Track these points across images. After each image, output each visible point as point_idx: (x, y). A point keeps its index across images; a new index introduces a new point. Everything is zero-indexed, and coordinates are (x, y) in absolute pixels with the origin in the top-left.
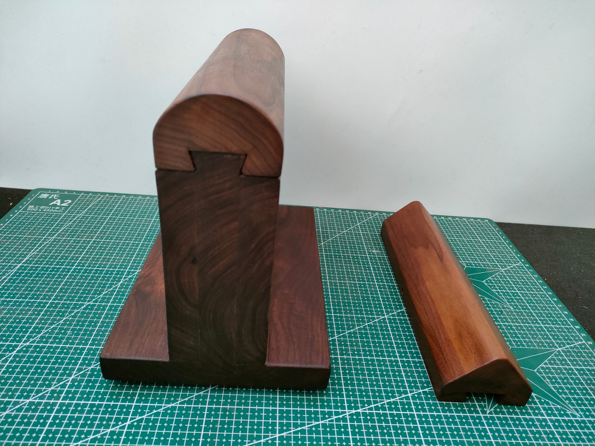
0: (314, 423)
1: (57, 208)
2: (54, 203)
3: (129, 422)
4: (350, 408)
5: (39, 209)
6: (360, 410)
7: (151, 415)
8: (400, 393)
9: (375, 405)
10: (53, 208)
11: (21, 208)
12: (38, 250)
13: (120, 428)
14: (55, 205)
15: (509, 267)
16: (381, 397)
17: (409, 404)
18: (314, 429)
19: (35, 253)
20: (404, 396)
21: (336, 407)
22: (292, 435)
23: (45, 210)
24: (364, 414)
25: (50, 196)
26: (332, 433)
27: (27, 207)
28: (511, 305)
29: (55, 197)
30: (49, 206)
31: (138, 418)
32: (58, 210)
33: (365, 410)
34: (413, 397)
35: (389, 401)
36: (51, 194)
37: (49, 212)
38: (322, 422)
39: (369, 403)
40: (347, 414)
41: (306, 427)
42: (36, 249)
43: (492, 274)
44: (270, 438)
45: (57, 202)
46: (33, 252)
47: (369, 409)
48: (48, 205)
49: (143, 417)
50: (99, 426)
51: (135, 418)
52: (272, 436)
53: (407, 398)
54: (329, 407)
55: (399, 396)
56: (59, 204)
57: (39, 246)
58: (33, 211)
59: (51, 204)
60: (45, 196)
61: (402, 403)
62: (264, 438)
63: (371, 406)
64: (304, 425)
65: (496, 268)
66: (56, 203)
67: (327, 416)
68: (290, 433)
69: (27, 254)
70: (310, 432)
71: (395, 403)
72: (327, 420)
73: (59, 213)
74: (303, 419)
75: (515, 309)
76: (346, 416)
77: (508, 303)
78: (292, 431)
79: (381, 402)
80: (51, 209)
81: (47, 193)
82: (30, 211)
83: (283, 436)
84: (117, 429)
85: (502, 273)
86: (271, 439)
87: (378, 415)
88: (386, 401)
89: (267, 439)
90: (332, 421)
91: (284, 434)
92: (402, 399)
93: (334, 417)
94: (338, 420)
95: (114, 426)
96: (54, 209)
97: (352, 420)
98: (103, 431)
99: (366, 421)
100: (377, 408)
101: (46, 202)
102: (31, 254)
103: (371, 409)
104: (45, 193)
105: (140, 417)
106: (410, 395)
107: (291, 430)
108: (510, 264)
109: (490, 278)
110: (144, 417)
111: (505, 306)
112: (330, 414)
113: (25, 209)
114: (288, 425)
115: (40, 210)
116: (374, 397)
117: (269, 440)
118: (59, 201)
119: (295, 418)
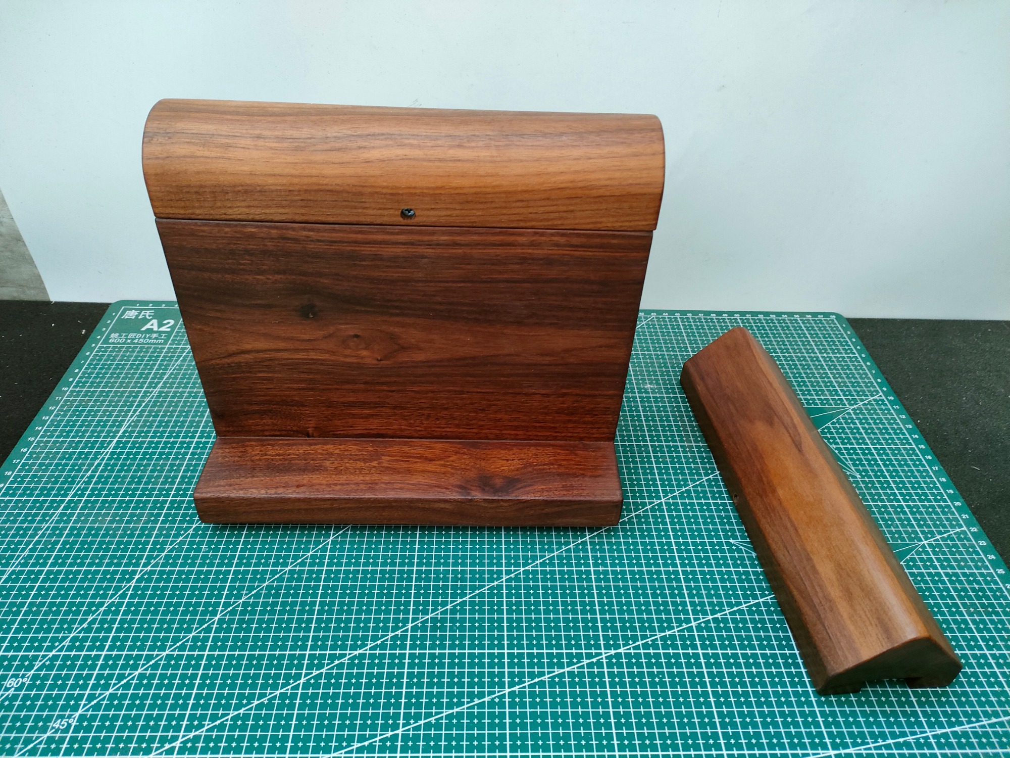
0: (557, 671)
1: (155, 335)
2: (148, 326)
3: (303, 680)
4: (608, 647)
5: (127, 339)
6: (622, 650)
7: (332, 668)
8: (679, 622)
9: (644, 642)
10: (148, 336)
11: (100, 339)
12: (137, 413)
13: (292, 689)
14: (150, 331)
15: (861, 403)
16: (652, 629)
17: (692, 638)
18: (557, 680)
19: (134, 418)
20: (685, 626)
21: (588, 647)
22: (527, 690)
23: (136, 341)
24: (628, 656)
25: (140, 314)
26: (582, 685)
27: (108, 338)
28: (858, 471)
29: (147, 314)
30: (142, 332)
31: (315, 672)
32: (156, 338)
33: (629, 649)
34: (699, 629)
35: (663, 634)
36: (141, 310)
37: (143, 344)
38: (569, 669)
39: (635, 638)
40: (604, 656)
41: (546, 678)
42: (135, 411)
43: (832, 417)
44: (497, 694)
45: (152, 325)
46: (131, 417)
47: (635, 648)
48: (139, 332)
49: (321, 671)
50: (264, 687)
51: (312, 673)
52: (499, 692)
53: (690, 629)
54: (579, 647)
55: (677, 627)
56: (155, 329)
57: (138, 406)
58: (119, 343)
59: (143, 329)
60: (131, 314)
61: (682, 638)
62: (488, 696)
63: (638, 643)
64: (543, 674)
65: (841, 406)
66: (151, 327)
67: (575, 660)
68: (525, 687)
69: (123, 421)
70: (552, 684)
71: (672, 637)
72: (575, 666)
73: (158, 344)
74: (541, 665)
75: (863, 477)
76: (602, 659)
77: (853, 468)
78: (527, 684)
79: (651, 636)
80: (145, 338)
81: (136, 309)
82: (113, 343)
83: (515, 691)
84: (288, 690)
85: (849, 414)
86: (498, 697)
87: (647, 656)
88: (659, 635)
89: (493, 696)
90: (582, 667)
91: (516, 689)
92: (682, 631)
93: (585, 662)
94: (590, 665)
95: (284, 686)
96: (150, 338)
97: (610, 665)
98: (270, 694)
99: (630, 665)
100: (646, 646)
101: (136, 325)
102: (129, 420)
103: (637, 647)
104: (131, 309)
105: (318, 672)
106: (694, 624)
107: (525, 682)
108: (863, 398)
109: (829, 424)
110: (324, 671)
111: (848, 473)
112: (579, 657)
113: (106, 341)
114: (521, 675)
115: (129, 341)
116: (642, 629)
117: (495, 698)
118: (155, 322)
119: (531, 665)
